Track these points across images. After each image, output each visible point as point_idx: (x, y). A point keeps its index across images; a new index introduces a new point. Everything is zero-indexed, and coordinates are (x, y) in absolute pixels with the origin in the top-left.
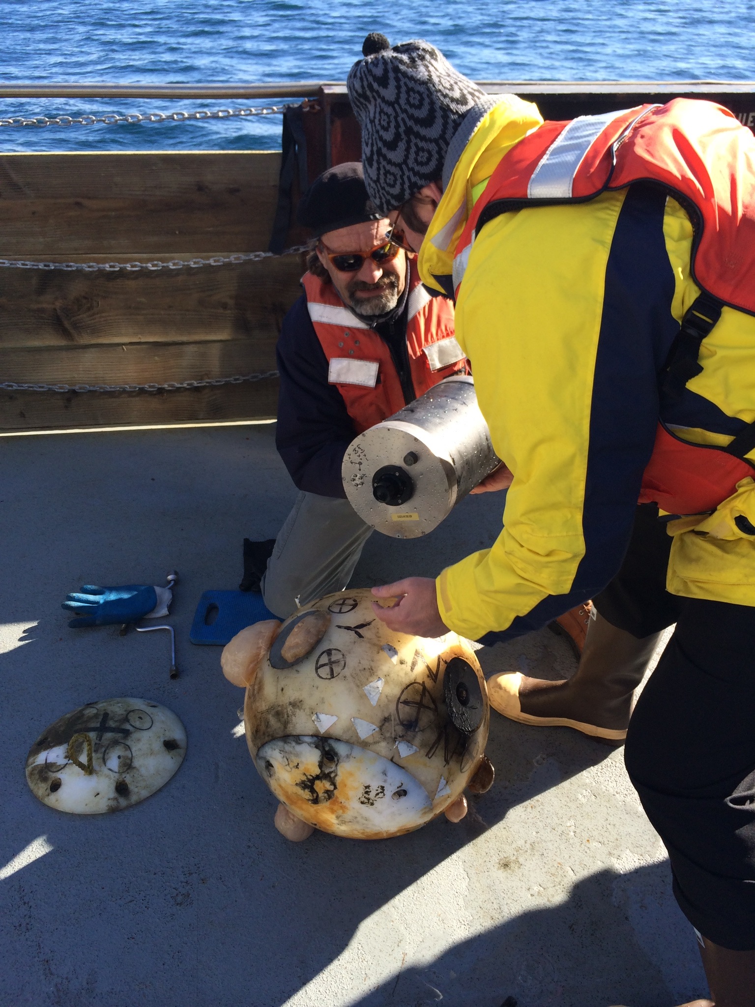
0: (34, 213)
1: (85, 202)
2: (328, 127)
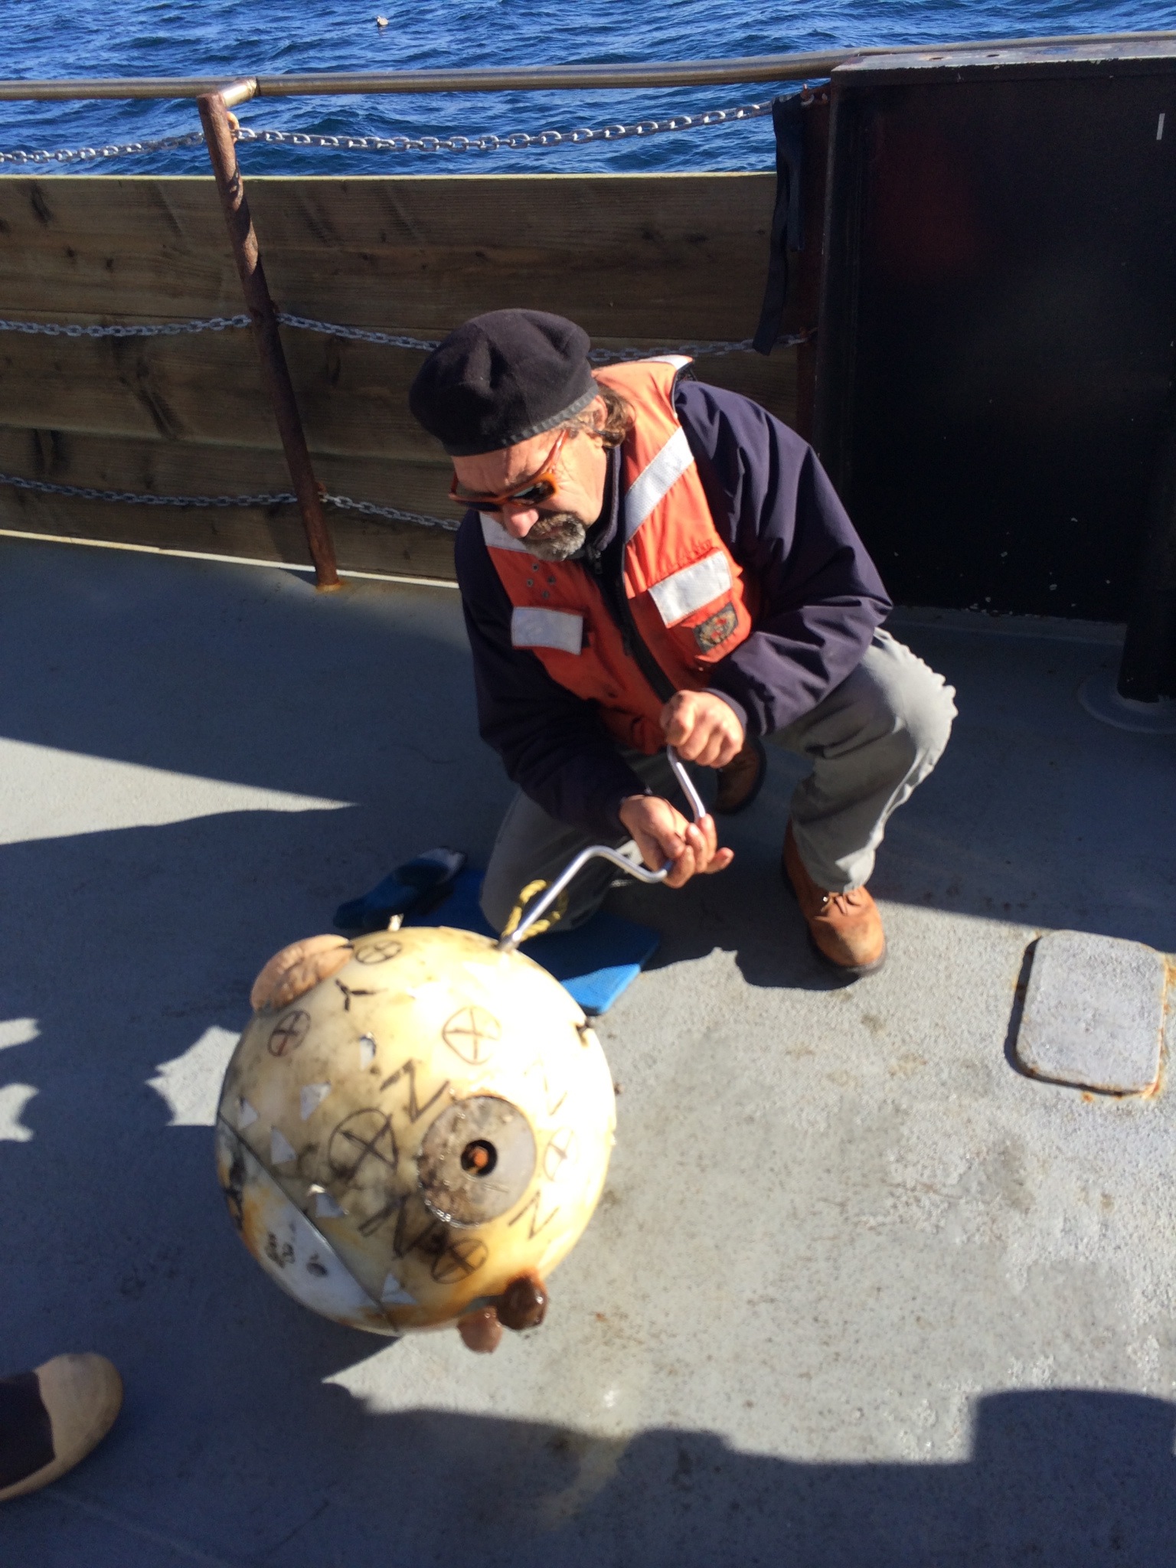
0: (424, 267)
1: (490, 253)
2: (832, 131)
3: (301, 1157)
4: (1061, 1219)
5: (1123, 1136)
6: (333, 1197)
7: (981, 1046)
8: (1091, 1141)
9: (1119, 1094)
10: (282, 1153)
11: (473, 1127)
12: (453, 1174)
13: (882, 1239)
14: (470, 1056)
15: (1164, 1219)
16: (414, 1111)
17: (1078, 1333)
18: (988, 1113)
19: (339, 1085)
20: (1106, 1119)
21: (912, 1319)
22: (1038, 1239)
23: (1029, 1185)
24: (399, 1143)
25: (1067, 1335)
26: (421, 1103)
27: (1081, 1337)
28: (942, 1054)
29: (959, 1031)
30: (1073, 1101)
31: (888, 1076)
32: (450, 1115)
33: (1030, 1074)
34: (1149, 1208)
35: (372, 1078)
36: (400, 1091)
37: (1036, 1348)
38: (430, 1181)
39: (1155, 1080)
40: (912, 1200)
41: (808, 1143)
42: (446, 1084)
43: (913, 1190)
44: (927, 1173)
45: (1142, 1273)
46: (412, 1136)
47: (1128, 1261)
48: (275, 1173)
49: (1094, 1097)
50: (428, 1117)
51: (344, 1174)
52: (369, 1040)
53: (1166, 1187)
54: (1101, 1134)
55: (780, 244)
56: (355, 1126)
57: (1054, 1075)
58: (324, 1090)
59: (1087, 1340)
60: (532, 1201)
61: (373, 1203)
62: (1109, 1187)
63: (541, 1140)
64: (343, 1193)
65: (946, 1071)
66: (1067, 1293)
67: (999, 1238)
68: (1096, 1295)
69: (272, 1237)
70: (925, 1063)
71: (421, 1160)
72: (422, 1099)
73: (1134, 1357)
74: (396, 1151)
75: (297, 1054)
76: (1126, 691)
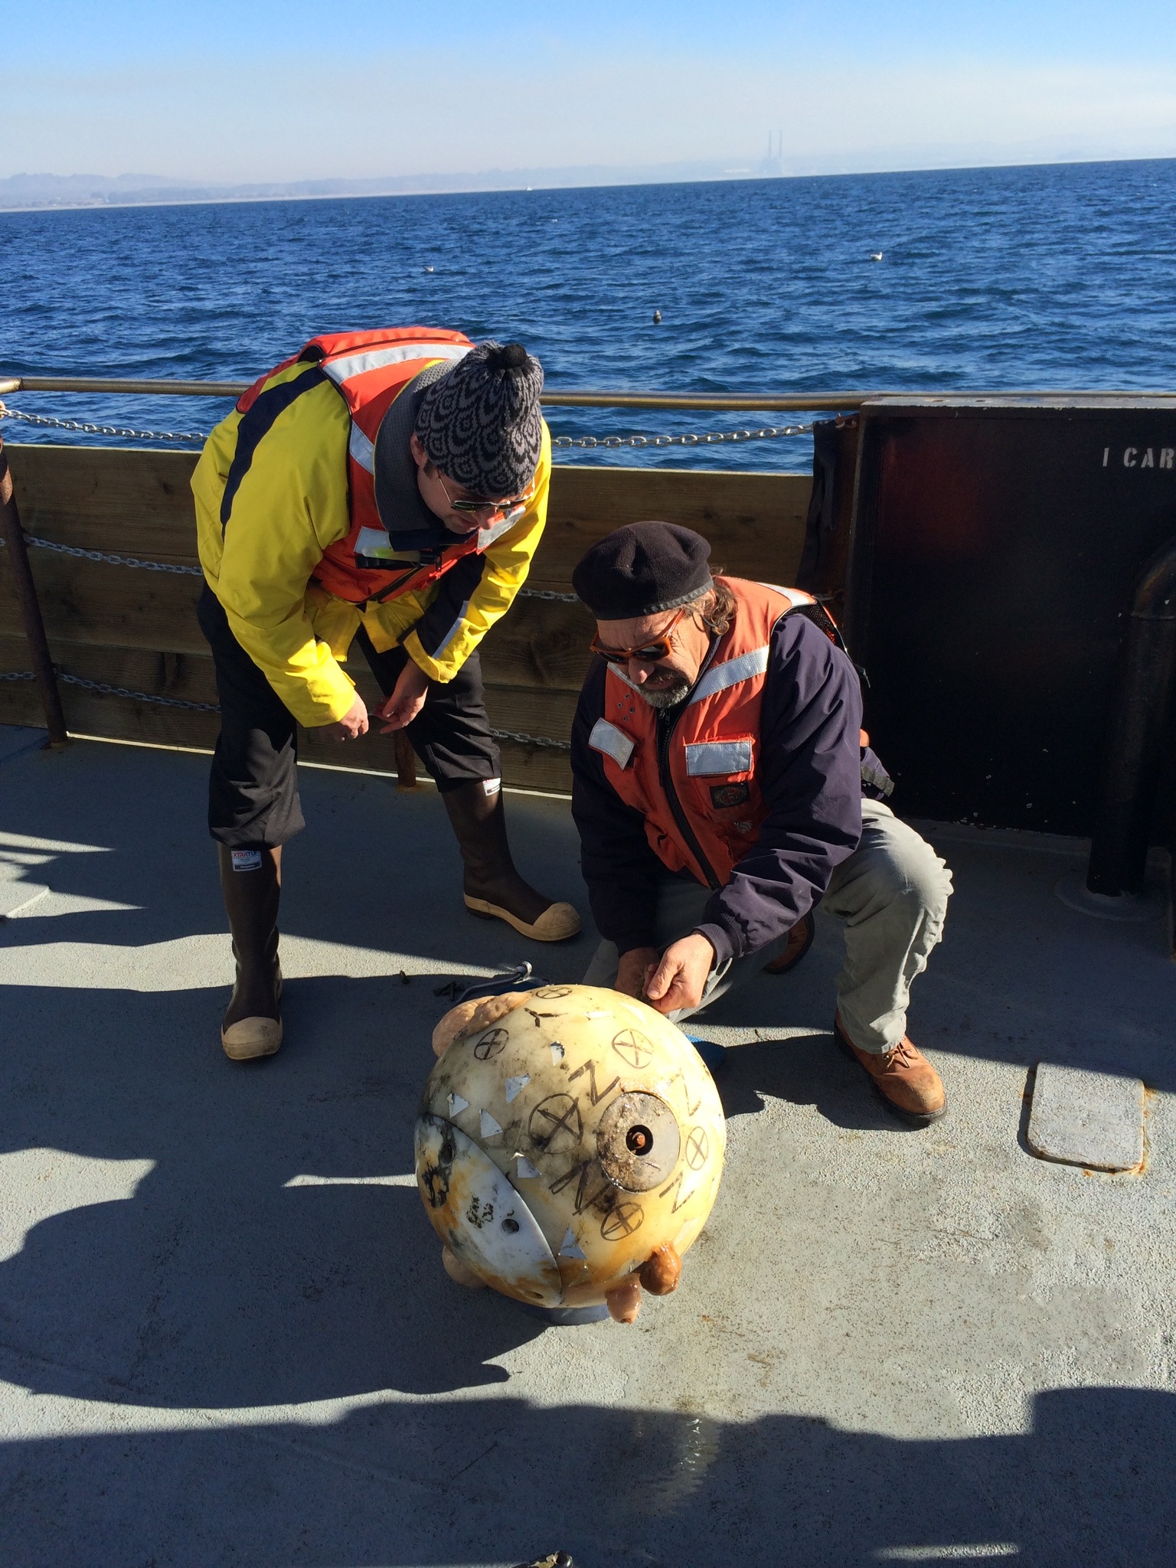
2: (860, 447)
3: (505, 1131)
4: (1074, 1256)
5: (1119, 1200)
6: (532, 1163)
7: (999, 1136)
8: (1093, 1203)
9: (1113, 1171)
10: (490, 1129)
11: (636, 1115)
12: (620, 1148)
13: (930, 1267)
14: (634, 1063)
15: (1155, 1257)
16: (594, 1097)
17: (1092, 1331)
18: (1009, 1183)
19: (536, 1077)
20: (1104, 1189)
21: (961, 1321)
22: (1057, 1269)
23: (1045, 1231)
24: (583, 1120)
25: (1085, 1334)
26: (599, 1094)
27: (1096, 1335)
28: (968, 1140)
29: (980, 1125)
30: (1076, 1175)
31: (925, 1155)
32: (619, 1103)
33: (1041, 1156)
34: (1143, 1249)
35: (563, 1071)
36: (583, 1082)
37: (1061, 1342)
38: (604, 1152)
39: (1140, 1161)
40: (952, 1241)
41: (864, 1201)
42: (617, 1079)
43: (953, 1234)
44: (963, 1222)
45: (1141, 1293)
46: (592, 1115)
47: (1129, 1285)
48: (483, 1145)
49: (1094, 1173)
50: (605, 1101)
51: (541, 1142)
52: (559, 1045)
53: (1155, 1236)
54: (1100, 1198)
55: (814, 526)
56: (550, 1106)
57: (1060, 1156)
58: (525, 1081)
59: (1101, 1337)
60: (677, 1180)
61: (563, 1167)
62: (1111, 1234)
63: (684, 1132)
64: (540, 1158)
65: (972, 1153)
66: (1083, 1305)
67: (1025, 1268)
68: (1105, 1307)
69: (476, 1200)
70: (954, 1147)
71: (600, 1134)
72: (601, 1089)
73: (1138, 1349)
74: (581, 1126)
75: (501, 1057)
76: (1094, 887)
